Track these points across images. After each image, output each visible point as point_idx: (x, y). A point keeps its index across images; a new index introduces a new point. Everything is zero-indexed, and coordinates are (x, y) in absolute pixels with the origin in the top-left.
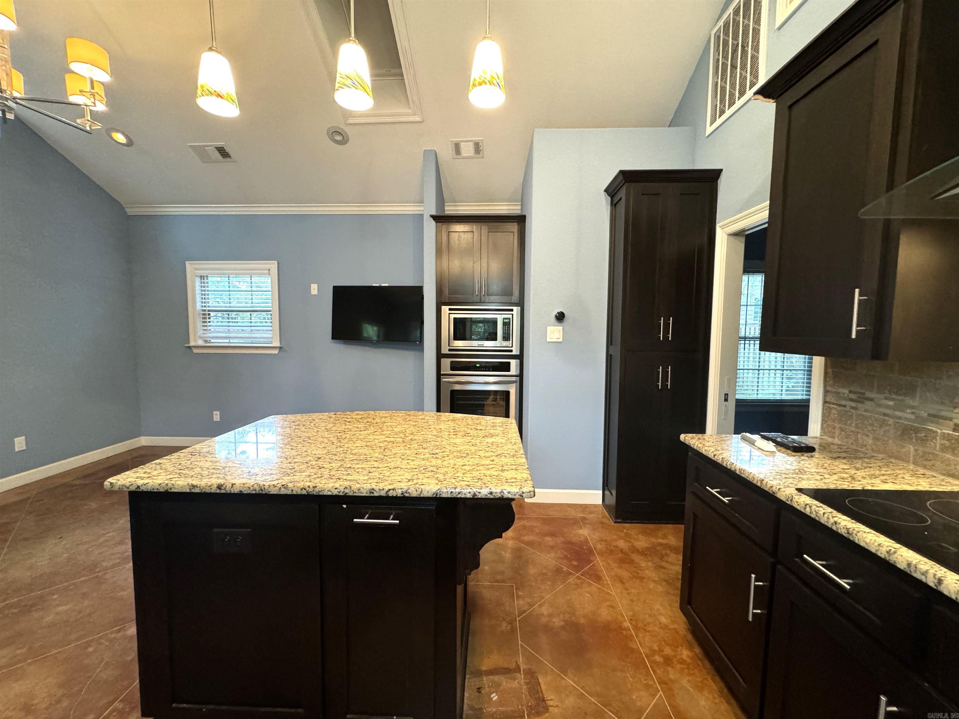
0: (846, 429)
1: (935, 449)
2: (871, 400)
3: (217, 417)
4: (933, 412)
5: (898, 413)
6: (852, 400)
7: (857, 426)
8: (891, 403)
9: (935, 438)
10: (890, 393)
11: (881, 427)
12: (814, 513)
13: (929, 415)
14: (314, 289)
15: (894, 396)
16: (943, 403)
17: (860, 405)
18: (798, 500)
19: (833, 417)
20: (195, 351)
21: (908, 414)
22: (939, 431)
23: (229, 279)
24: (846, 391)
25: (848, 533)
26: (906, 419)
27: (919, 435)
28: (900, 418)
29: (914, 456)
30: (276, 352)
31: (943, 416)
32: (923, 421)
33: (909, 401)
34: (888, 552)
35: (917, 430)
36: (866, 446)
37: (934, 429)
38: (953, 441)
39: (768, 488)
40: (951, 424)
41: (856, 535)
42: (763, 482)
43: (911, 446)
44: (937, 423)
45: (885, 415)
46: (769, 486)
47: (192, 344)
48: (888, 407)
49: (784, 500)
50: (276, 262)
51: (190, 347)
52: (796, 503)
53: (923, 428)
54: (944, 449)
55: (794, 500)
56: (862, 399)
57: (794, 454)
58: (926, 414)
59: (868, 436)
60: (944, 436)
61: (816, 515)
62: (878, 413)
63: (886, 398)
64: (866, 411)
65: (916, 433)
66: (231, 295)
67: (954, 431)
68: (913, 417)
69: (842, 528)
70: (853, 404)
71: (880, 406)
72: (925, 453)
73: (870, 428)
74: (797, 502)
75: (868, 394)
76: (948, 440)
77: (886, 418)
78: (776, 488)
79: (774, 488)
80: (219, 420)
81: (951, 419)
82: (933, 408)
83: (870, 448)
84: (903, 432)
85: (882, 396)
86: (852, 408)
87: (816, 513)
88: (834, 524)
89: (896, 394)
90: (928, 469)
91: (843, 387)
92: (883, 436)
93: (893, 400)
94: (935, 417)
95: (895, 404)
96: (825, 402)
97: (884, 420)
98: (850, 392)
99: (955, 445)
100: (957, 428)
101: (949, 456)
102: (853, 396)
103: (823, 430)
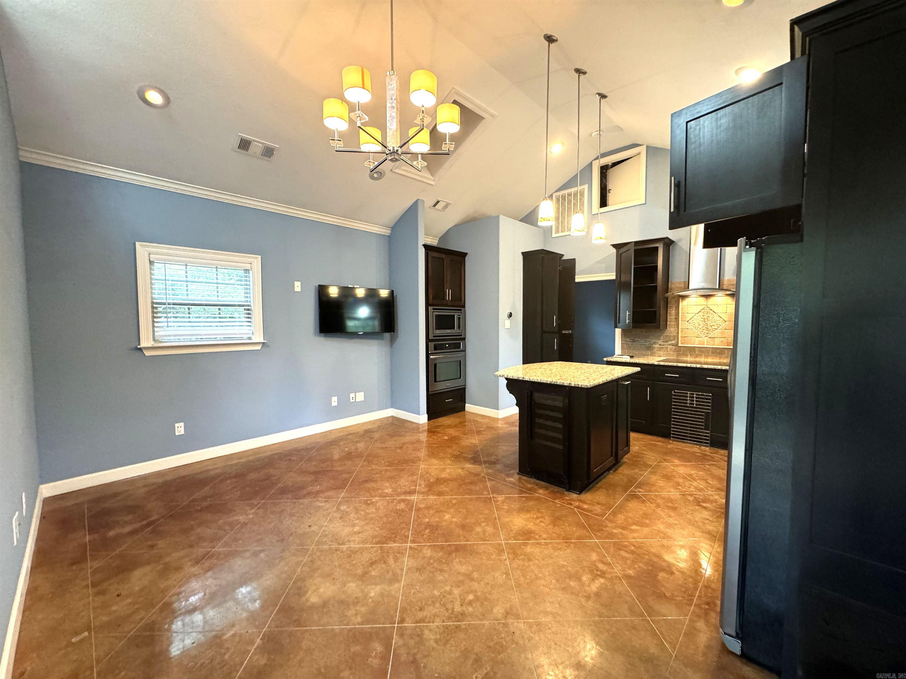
2: (637, 341)
3: (180, 429)
6: (630, 342)
7: (633, 349)
10: (642, 338)
11: (640, 348)
14: (298, 286)
17: (634, 343)
19: (625, 348)
20: (147, 353)
23: (186, 268)
24: (629, 340)
27: (651, 348)
28: (645, 345)
30: (258, 347)
31: (657, 342)
32: (652, 344)
33: (648, 340)
37: (655, 346)
47: (143, 344)
48: (642, 342)
50: (260, 257)
51: (140, 349)
54: (657, 351)
59: (636, 352)
60: (657, 347)
62: (639, 345)
66: (189, 286)
68: (649, 344)
80: (182, 432)
82: (654, 341)
85: (640, 339)
94: (655, 343)
96: (622, 344)
99: (660, 349)
100: (660, 345)
101: (658, 352)
102: (631, 341)
103: (622, 352)
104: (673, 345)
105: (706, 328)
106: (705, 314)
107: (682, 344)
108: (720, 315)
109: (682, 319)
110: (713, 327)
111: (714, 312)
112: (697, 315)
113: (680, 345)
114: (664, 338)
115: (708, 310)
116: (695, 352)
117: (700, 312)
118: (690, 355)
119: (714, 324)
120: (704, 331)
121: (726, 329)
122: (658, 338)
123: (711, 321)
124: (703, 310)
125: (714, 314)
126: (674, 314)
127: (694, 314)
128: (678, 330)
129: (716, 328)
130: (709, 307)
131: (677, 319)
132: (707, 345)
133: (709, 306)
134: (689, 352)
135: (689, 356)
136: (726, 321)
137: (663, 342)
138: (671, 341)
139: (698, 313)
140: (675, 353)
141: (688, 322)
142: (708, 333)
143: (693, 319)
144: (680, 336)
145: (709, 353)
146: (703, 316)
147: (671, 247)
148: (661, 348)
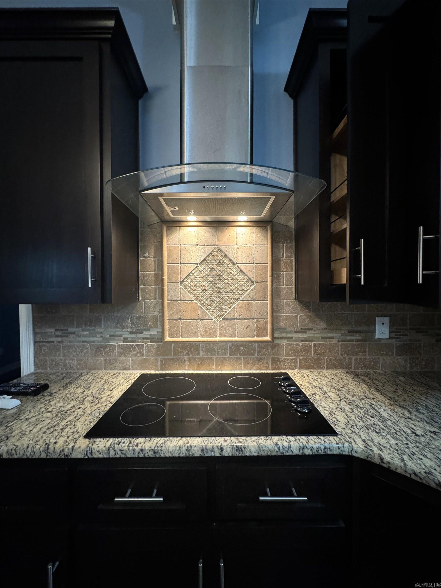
0: (56, 359)
1: (116, 356)
2: (74, 333)
4: (112, 334)
5: (92, 339)
6: (57, 336)
7: (64, 355)
8: (87, 333)
9: (115, 349)
10: (86, 326)
11: (82, 351)
12: (119, 452)
13: (110, 336)
15: (88, 328)
16: (117, 327)
17: (64, 339)
18: (98, 449)
19: (44, 353)
21: (98, 339)
22: (117, 345)
24: (53, 330)
25: (155, 453)
26: (98, 342)
27: (106, 350)
28: (93, 342)
29: (105, 364)
31: (117, 335)
32: (107, 340)
33: (97, 329)
34: (187, 450)
35: (105, 347)
36: (73, 367)
37: (114, 344)
38: (124, 349)
39: (58, 455)
40: (122, 338)
41: (161, 450)
42: (49, 451)
43: (102, 358)
44: (115, 340)
45: (83, 342)
46: (59, 451)
48: (85, 336)
49: (82, 457)
52: (96, 453)
53: (108, 345)
54: (120, 354)
55: (93, 451)
56: (66, 334)
57: (36, 398)
58: (109, 336)
59: (73, 360)
60: (120, 347)
61: (122, 453)
62: (80, 342)
63: (83, 330)
64: (70, 342)
65: (104, 349)
67: (124, 343)
68: (101, 339)
69: (148, 451)
70: (59, 339)
71: (79, 336)
72: (110, 360)
73: (75, 354)
74: (98, 451)
75: (71, 330)
76: (122, 349)
77: (85, 344)
78: (69, 449)
79: (66, 449)
81: (121, 336)
82: (112, 331)
83: (76, 368)
84: (96, 351)
85: (80, 329)
86: (59, 342)
87: (121, 451)
88: (141, 452)
89: (90, 326)
90: (113, 370)
91: (50, 327)
92: (84, 356)
93: (87, 330)
94: (113, 336)
95: (89, 333)
96: (35, 342)
97: (84, 346)
98: (56, 330)
99: (125, 351)
100: (125, 340)
101: (123, 358)
102: (58, 333)
103: (35, 364)
104: (152, 339)
105: (219, 297)
106: (215, 267)
107: (171, 335)
108: (241, 266)
109: (169, 278)
110: (231, 295)
111: (230, 260)
112: (201, 268)
113: (168, 339)
114: (132, 323)
115: (220, 257)
116: (198, 354)
117: (204, 260)
118: (189, 360)
119: (233, 288)
120: (215, 304)
121: (254, 300)
122: (120, 323)
123: (226, 282)
124: (211, 257)
125: (231, 265)
126: (153, 264)
127: (193, 266)
128: (163, 303)
129: (237, 297)
130: (221, 251)
131: (159, 279)
132: (221, 335)
133: (222, 248)
134: (188, 354)
135: (187, 363)
136: (253, 282)
137: (131, 333)
138: (148, 330)
139: (201, 263)
140: (160, 358)
141: (182, 282)
142: (221, 309)
143: (192, 277)
144: (166, 317)
145: (225, 353)
146: (212, 269)
147: (140, 102)
148: (128, 348)
